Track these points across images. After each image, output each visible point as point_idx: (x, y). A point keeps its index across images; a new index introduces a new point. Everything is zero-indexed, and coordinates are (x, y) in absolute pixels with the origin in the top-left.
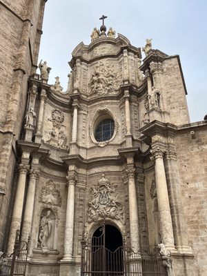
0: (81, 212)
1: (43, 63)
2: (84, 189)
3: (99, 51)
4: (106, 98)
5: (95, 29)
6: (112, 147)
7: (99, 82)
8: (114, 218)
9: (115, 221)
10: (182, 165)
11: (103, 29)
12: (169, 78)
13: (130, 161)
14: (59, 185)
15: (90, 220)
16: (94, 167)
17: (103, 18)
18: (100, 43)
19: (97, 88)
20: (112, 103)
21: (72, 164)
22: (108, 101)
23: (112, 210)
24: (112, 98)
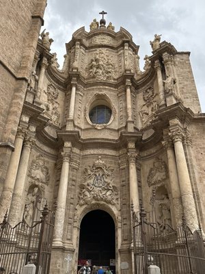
0: (73, 193)
1: (45, 33)
2: (77, 169)
3: (98, 40)
4: (104, 84)
5: (95, 20)
6: (109, 131)
7: (98, 67)
8: (109, 202)
9: (110, 206)
10: (198, 152)
11: (103, 22)
12: (181, 70)
13: (131, 145)
14: (48, 162)
15: (82, 202)
16: (90, 148)
17: (103, 13)
18: (100, 33)
19: (95, 73)
20: (110, 90)
21: (68, 141)
22: (107, 87)
23: (108, 193)
24: (110, 85)
